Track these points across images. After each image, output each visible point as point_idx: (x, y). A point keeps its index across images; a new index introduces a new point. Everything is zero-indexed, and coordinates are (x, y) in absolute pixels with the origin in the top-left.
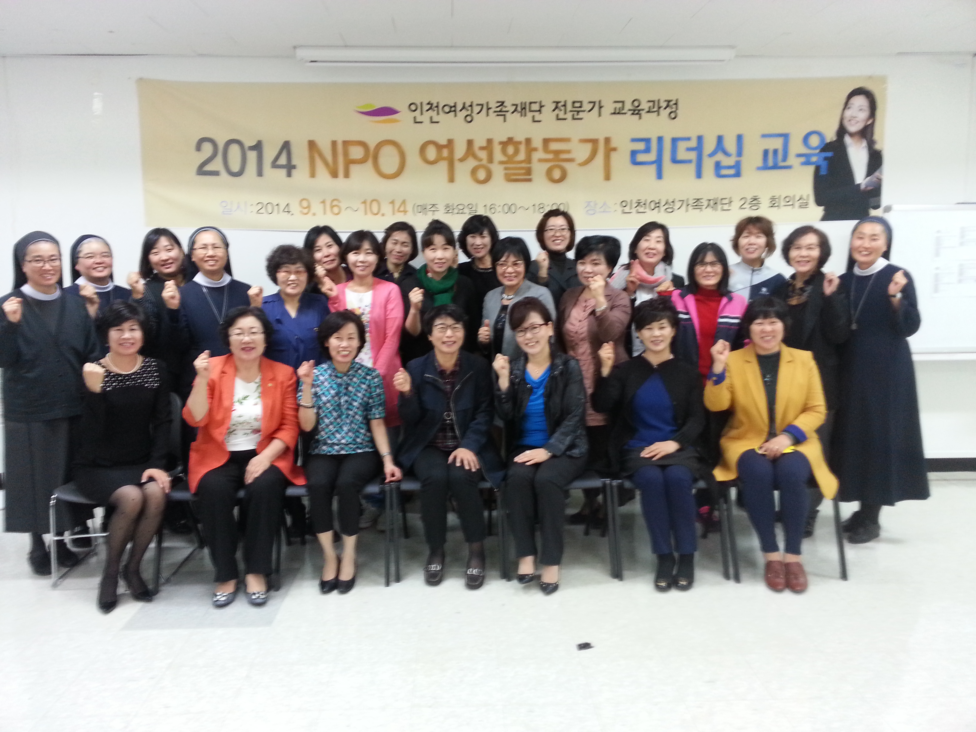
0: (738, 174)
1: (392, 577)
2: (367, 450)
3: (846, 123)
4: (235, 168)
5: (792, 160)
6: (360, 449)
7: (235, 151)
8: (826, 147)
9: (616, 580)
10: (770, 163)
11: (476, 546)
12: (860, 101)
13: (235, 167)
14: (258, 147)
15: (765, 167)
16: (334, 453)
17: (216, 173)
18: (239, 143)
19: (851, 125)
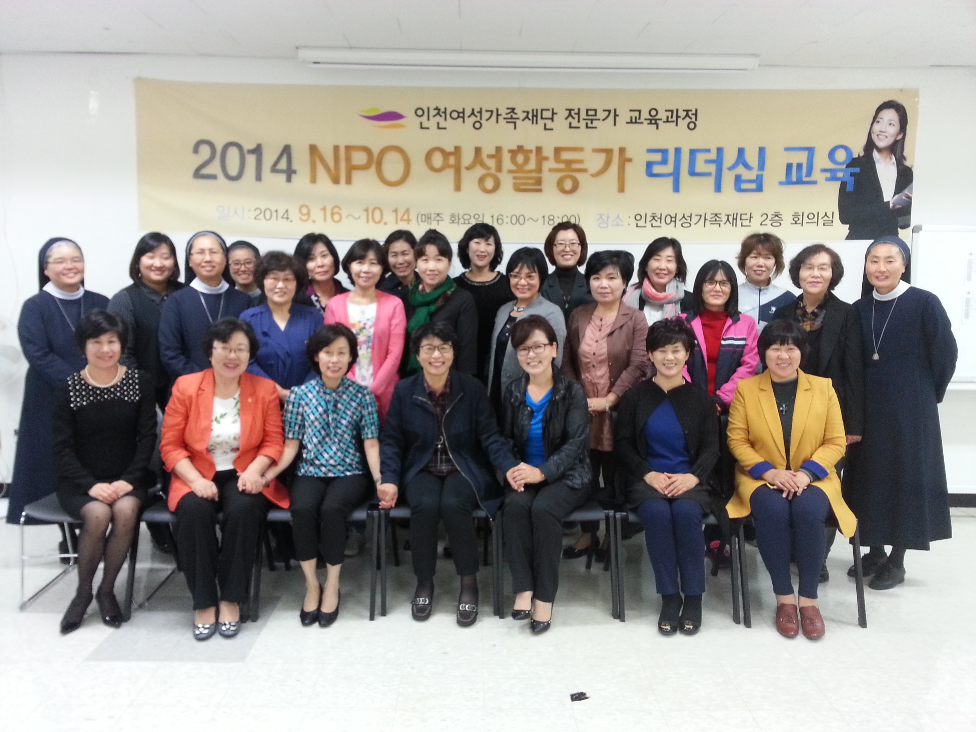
0: (760, 189)
1: (378, 610)
2: (357, 472)
3: (874, 137)
4: (233, 172)
5: (817, 175)
6: (349, 471)
7: (233, 155)
8: (853, 163)
9: (617, 621)
10: (794, 179)
11: (468, 579)
12: (890, 115)
13: (233, 170)
14: (257, 151)
15: (789, 182)
16: (321, 475)
17: (213, 177)
18: (238, 146)
19: (879, 139)
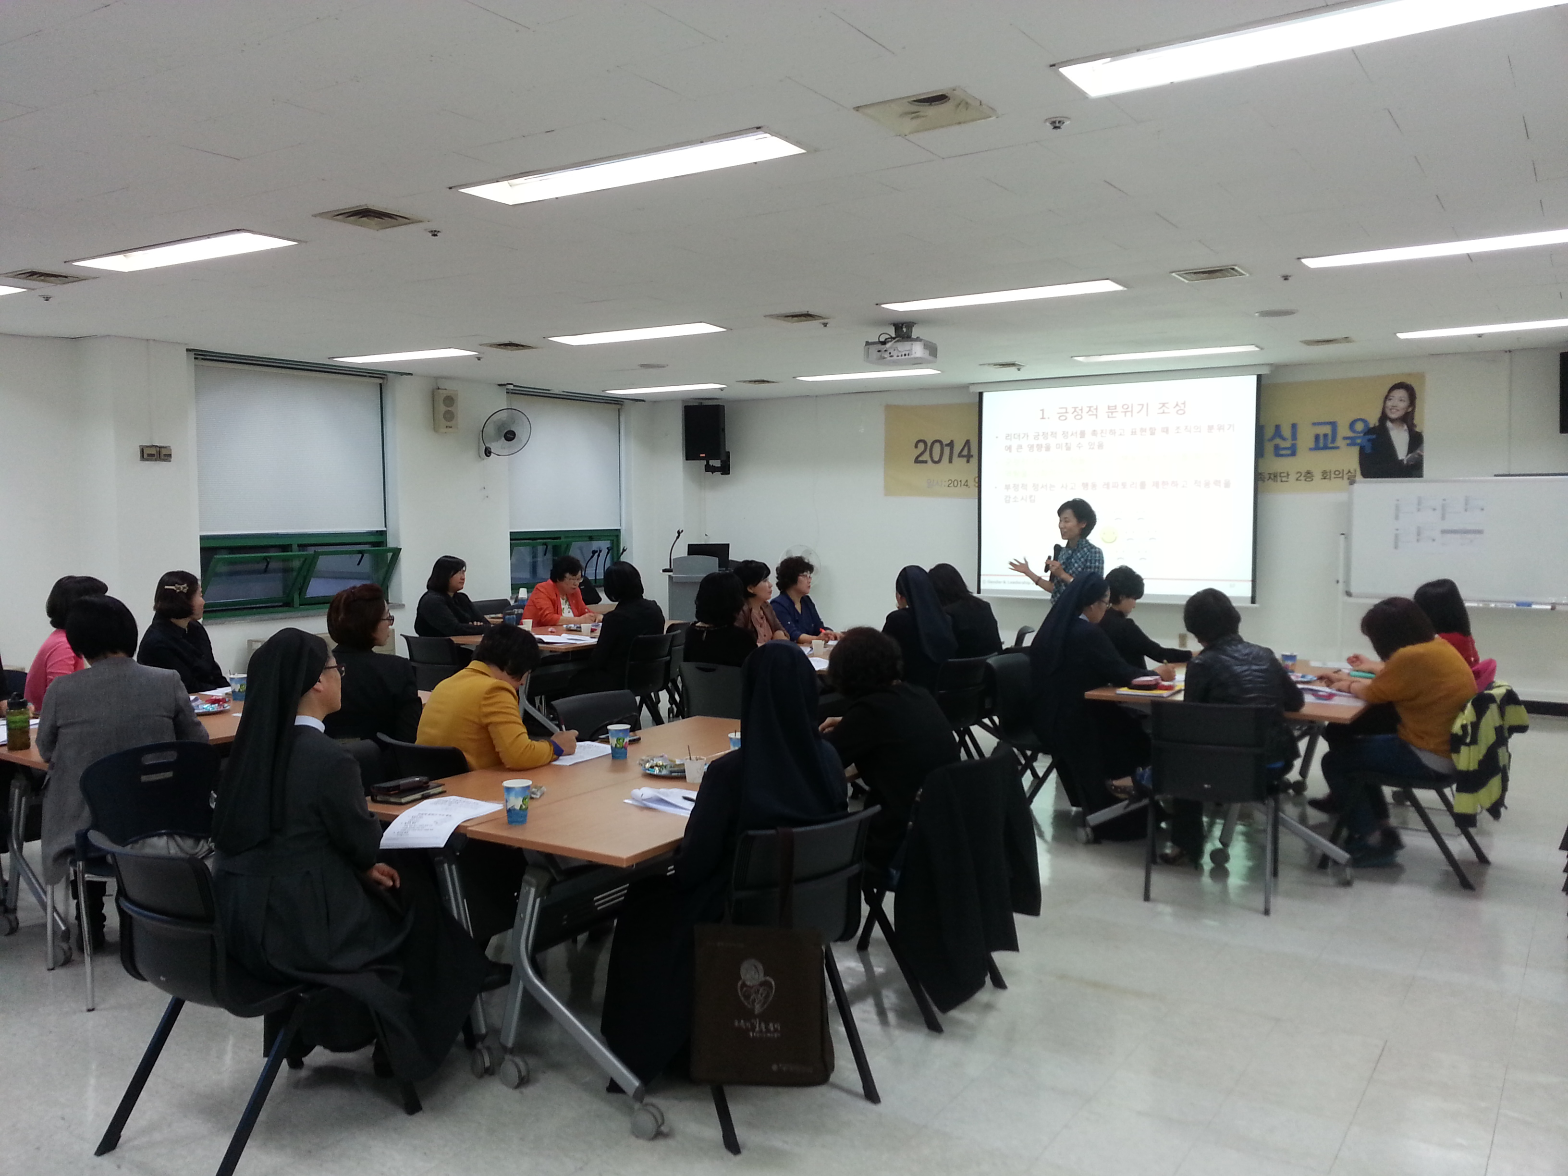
0: (1293, 454)
3: (1387, 411)
4: (936, 458)
5: (1340, 442)
7: (937, 448)
8: (1369, 431)
10: (1321, 445)
14: (951, 444)
15: (1317, 448)
17: (926, 462)
18: (940, 442)
19: (1392, 413)
